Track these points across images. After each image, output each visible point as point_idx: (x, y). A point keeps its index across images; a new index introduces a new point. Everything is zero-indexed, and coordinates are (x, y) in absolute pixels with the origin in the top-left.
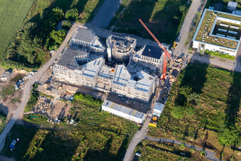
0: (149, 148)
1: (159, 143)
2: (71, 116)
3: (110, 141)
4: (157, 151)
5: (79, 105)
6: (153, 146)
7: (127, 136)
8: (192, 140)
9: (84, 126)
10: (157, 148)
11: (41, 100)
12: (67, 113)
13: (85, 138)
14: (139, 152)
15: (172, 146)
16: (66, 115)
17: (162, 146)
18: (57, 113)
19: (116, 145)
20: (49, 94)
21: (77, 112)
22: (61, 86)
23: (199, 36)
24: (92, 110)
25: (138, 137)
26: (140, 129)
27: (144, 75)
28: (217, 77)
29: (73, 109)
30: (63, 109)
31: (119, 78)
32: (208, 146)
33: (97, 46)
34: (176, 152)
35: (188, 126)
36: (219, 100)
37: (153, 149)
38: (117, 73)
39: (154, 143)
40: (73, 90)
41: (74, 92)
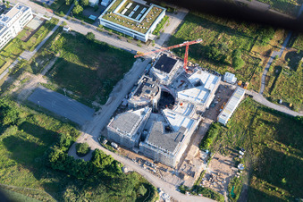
0: (272, 93)
1: (267, 85)
2: (232, 154)
3: (266, 122)
4: (276, 86)
5: (217, 146)
6: (271, 89)
7: (259, 108)
8: (262, 63)
9: (247, 143)
10: (273, 87)
11: (206, 184)
12: (228, 158)
13: (263, 143)
14: (279, 101)
15: (269, 77)
16: (231, 159)
17: (270, 84)
18: (226, 168)
19: (270, 117)
20: (199, 174)
21: (227, 148)
22: (188, 162)
23: (140, 30)
24: (224, 134)
25: (260, 99)
26: (251, 96)
27: (194, 77)
28: (189, 33)
29: (222, 152)
30: (222, 161)
31: (197, 98)
32: (268, 54)
33: (143, 113)
34: (277, 75)
35: (248, 62)
36: (217, 37)
37: (274, 90)
38: (189, 99)
39: (267, 88)
40: (195, 150)
41: (198, 149)
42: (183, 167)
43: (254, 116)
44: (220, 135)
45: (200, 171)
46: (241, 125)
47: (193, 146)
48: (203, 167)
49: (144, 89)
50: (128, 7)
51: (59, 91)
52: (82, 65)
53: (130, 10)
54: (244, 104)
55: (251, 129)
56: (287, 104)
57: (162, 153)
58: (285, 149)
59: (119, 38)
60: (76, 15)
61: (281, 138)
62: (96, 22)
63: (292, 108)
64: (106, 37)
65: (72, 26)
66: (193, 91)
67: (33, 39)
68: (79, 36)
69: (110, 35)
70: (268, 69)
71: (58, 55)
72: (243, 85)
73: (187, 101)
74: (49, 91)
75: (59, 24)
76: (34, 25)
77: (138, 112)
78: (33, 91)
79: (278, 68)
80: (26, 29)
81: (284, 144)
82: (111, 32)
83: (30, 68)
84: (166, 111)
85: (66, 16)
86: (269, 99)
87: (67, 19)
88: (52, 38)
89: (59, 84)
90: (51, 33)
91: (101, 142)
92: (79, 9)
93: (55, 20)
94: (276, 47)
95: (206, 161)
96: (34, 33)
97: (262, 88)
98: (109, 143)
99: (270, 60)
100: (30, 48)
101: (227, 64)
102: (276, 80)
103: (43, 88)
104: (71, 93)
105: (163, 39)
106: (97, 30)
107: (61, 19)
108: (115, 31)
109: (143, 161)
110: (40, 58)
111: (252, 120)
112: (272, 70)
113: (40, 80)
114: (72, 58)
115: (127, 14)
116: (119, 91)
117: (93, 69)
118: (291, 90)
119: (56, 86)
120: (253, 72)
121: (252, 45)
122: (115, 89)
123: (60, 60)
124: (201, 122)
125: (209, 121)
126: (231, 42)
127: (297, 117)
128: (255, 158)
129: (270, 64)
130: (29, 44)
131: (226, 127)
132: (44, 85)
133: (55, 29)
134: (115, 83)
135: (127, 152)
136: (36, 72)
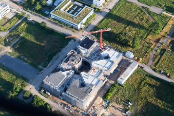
0: (157, 66)
1: (154, 61)
2: (124, 104)
3: (150, 85)
4: (160, 62)
5: (115, 98)
6: (156, 64)
7: (147, 75)
8: (153, 46)
9: (135, 97)
10: (158, 62)
12: (121, 107)
13: (145, 98)
14: (160, 71)
15: (156, 56)
16: (122, 108)
17: (156, 60)
18: (119, 113)
19: (153, 82)
21: (121, 100)
22: (94, 107)
23: (75, 22)
24: (121, 91)
25: (148, 70)
26: (142, 68)
27: (105, 53)
28: (107, 25)
29: (117, 102)
30: (116, 109)
31: (104, 66)
32: (158, 41)
33: (68, 74)
34: (162, 54)
35: (143, 46)
36: (125, 28)
37: (158, 64)
38: (100, 67)
39: (154, 63)
40: (100, 100)
41: (102, 99)
42: (90, 110)
43: (142, 81)
44: (118, 91)
45: (101, 114)
46: (133, 85)
47: (99, 97)
48: (103, 111)
49: (71, 58)
50: (70, 7)
51: (19, 57)
52: (36, 42)
53: (71, 9)
54: (137, 72)
55: (139, 89)
56: (165, 74)
57: (76, 100)
58: (160, 103)
59: (61, 26)
60: (36, 11)
61: (159, 96)
62: (48, 16)
63: (169, 77)
64: (54, 25)
65: (33, 17)
66: (103, 62)
67: (8, 25)
68: (37, 24)
69: (56, 24)
70: (156, 51)
71: (22, 35)
72: (138, 60)
73: (98, 68)
74: (13, 57)
75: (25, 16)
76: (10, 16)
77: (65, 73)
78: (3, 56)
79: (163, 50)
80: (4, 18)
81: (160, 99)
82: (57, 22)
83: (3, 42)
84: (83, 74)
85: (30, 11)
86: (154, 70)
87: (31, 13)
88: (19, 24)
89: (19, 53)
90: (20, 21)
91: (39, 91)
92: (38, 7)
93: (24, 13)
94: (164, 36)
95: (106, 108)
96: (9, 21)
97: (151, 63)
98: (44, 92)
99: (159, 45)
100: (5, 30)
101: (129, 46)
102: (161, 58)
103: (9, 55)
104: (26, 59)
105: (90, 28)
106: (49, 21)
107: (27, 13)
108: (60, 22)
109: (65, 105)
110: (10, 36)
111: (141, 83)
112: (159, 51)
113: (8, 50)
114: (30, 38)
115: (68, 12)
116: (56, 59)
117: (42, 44)
118: (170, 65)
119: (17, 54)
120: (146, 52)
121: (148, 35)
122: (54, 58)
123: (23, 38)
124: (106, 82)
125: (112, 82)
126: (134, 32)
127: (171, 82)
128: (139, 107)
129: (158, 47)
130: (5, 27)
131: (122, 86)
132: (10, 53)
133: (22, 19)
134: (55, 54)
135: (55, 98)
136: (6, 45)
